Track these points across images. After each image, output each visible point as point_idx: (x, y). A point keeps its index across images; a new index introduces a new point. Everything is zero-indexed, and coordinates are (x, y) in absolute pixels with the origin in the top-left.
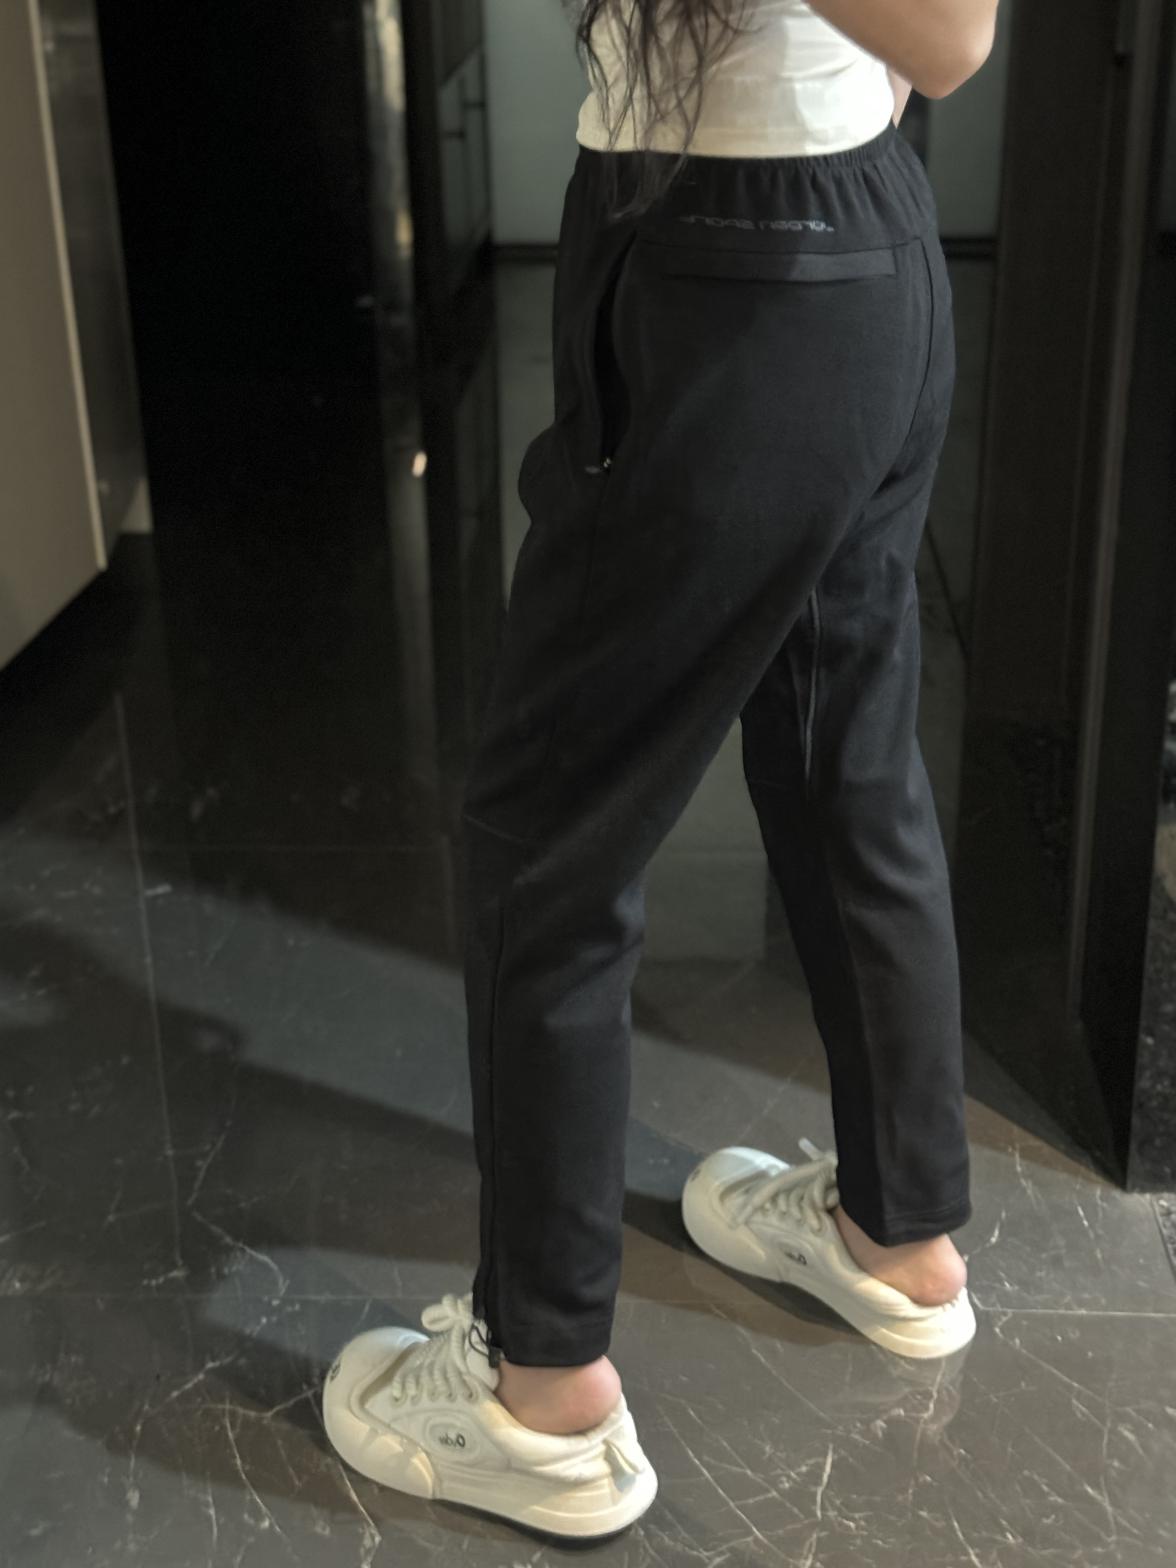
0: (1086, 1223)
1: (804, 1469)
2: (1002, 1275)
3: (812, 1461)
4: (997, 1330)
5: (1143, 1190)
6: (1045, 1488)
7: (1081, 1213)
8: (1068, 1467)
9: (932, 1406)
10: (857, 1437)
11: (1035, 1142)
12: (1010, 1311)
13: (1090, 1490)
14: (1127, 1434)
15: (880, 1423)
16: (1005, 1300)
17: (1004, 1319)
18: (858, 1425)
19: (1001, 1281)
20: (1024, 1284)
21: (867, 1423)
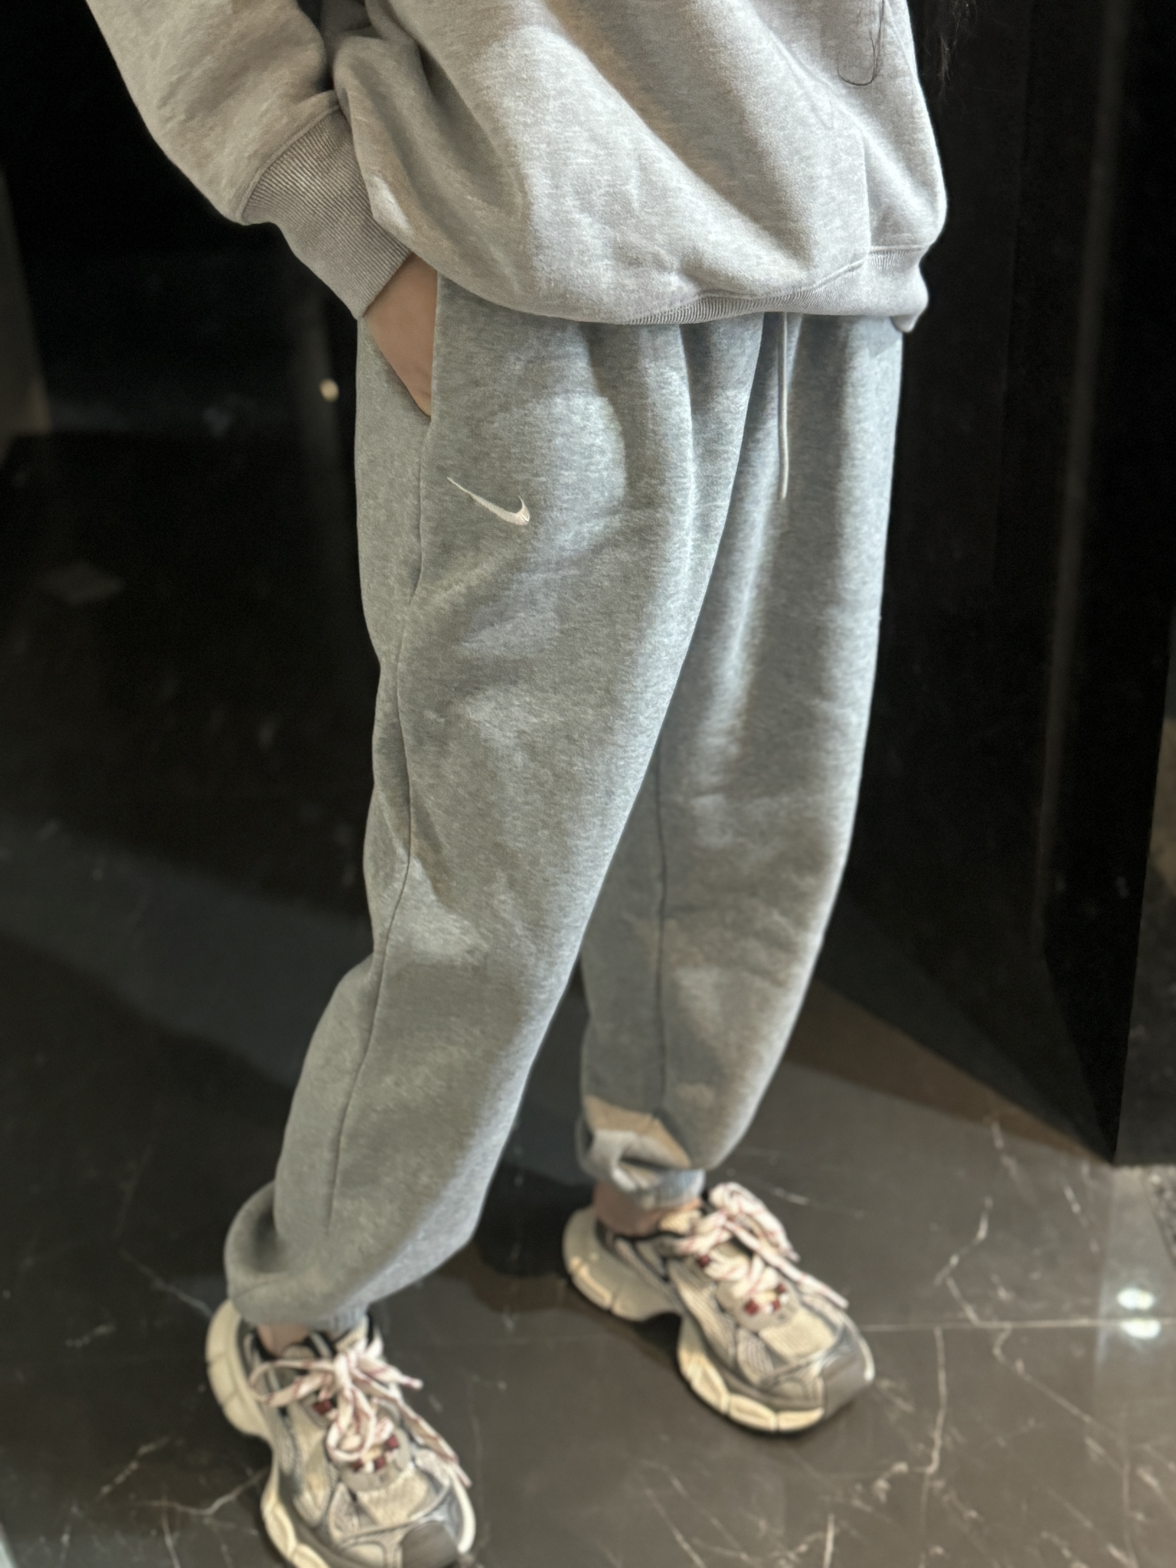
0: (1076, 1208)
1: (803, 1548)
2: (995, 1279)
3: (811, 1538)
4: (997, 1351)
5: (1132, 1162)
6: (1067, 1553)
7: (1069, 1194)
8: (1088, 1524)
9: (936, 1455)
10: (857, 1503)
11: (1013, 1110)
12: (1008, 1326)
13: (1116, 1553)
14: (1150, 1479)
15: (882, 1484)
16: (1002, 1311)
17: (1003, 1337)
18: (859, 1487)
19: (994, 1287)
20: (1019, 1289)
21: (868, 1483)
